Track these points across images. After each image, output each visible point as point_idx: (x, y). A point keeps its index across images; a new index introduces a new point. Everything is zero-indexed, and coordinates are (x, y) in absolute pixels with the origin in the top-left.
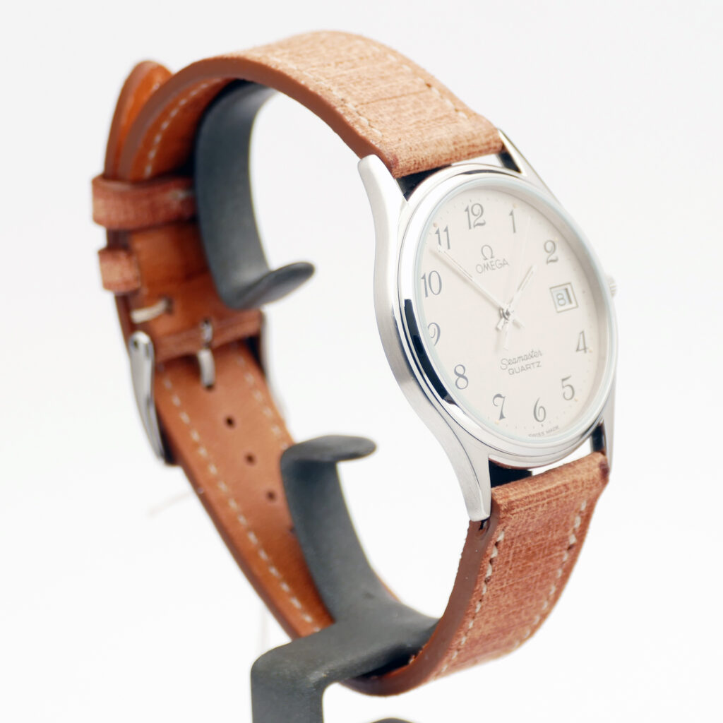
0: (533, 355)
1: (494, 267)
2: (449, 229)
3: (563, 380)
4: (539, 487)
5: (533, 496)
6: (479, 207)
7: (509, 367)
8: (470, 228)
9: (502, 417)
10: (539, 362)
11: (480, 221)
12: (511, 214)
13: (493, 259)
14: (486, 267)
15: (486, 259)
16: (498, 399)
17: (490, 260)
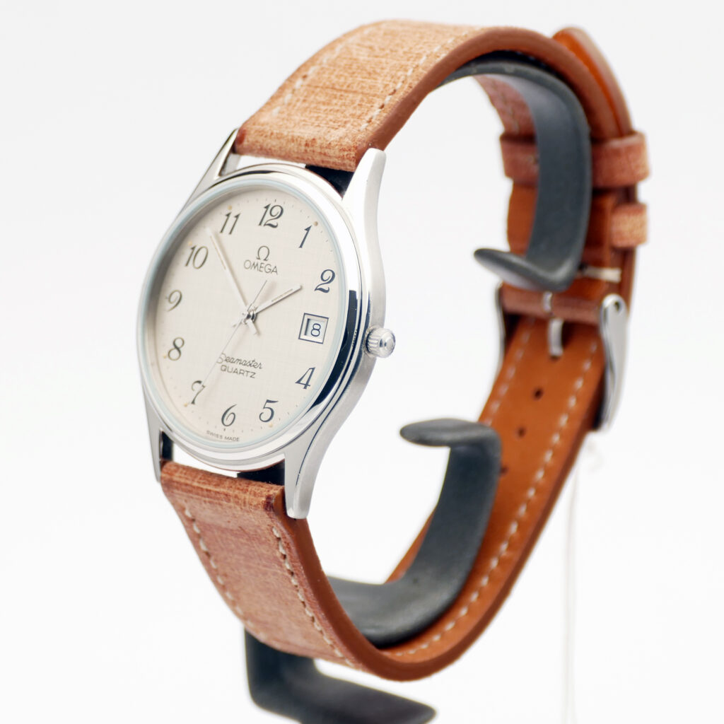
0: (252, 364)
1: (262, 269)
2: (240, 217)
3: (268, 401)
4: (204, 483)
5: (194, 487)
6: (280, 210)
7: (225, 363)
8: (260, 224)
9: (193, 402)
10: (255, 373)
11: (274, 223)
12: (308, 229)
13: (266, 263)
14: (255, 266)
15: (259, 259)
16: (197, 384)
17: (262, 261)
